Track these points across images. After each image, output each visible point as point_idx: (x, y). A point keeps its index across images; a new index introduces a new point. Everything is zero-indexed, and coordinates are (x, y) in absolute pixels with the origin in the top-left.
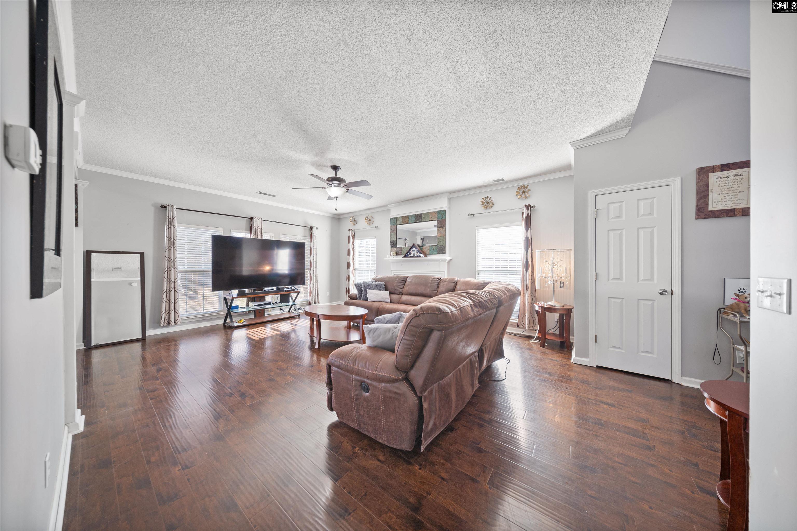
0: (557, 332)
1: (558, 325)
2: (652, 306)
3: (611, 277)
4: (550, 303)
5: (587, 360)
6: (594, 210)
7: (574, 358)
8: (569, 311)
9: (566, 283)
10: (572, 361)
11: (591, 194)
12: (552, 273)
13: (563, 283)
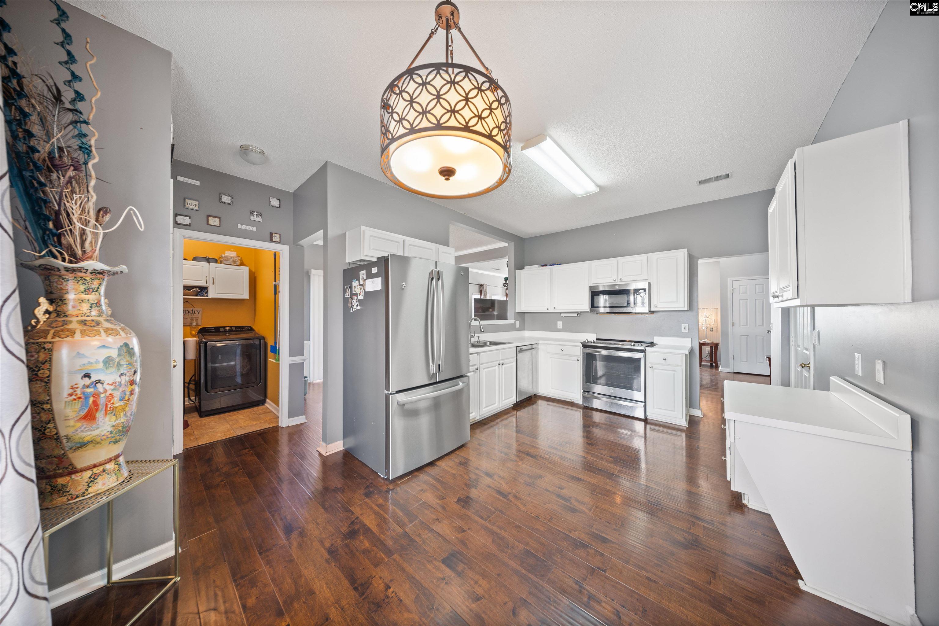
0: (709, 359)
1: (709, 355)
2: (763, 339)
3: (741, 324)
4: (704, 341)
5: (729, 369)
6: (732, 288)
7: (720, 369)
8: (717, 345)
9: (715, 329)
10: (720, 370)
11: (729, 280)
12: (706, 322)
13: (712, 328)
